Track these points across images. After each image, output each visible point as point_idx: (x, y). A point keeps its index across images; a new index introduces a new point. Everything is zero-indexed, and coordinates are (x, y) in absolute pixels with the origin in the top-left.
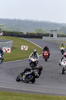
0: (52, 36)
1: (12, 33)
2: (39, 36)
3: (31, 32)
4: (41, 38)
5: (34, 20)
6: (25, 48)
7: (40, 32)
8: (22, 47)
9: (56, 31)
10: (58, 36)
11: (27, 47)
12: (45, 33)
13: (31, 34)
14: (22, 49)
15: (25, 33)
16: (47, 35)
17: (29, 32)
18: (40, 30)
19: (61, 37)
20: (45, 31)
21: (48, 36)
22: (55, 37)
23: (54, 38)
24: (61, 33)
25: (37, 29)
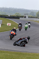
0: (25, 17)
1: (2, 15)
2: (18, 17)
4: (19, 18)
6: (9, 24)
7: (18, 15)
8: (7, 24)
10: (29, 17)
11: (10, 24)
13: (13, 16)
14: (8, 25)
15: (9, 15)
17: (12, 15)
18: (18, 14)
20: (21, 14)
21: (23, 17)
22: (27, 18)
25: (17, 13)
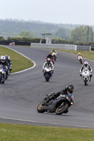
0: (44, 42)
2: (26, 42)
3: (15, 37)
5: (19, 20)
7: (27, 37)
9: (50, 34)
10: (53, 42)
12: (34, 38)
15: (6, 38)
16: (37, 41)
18: (27, 34)
19: (57, 43)
20: (34, 34)
21: (39, 42)
22: (49, 43)
23: (47, 45)
24: (57, 38)
25: (23, 33)
